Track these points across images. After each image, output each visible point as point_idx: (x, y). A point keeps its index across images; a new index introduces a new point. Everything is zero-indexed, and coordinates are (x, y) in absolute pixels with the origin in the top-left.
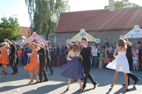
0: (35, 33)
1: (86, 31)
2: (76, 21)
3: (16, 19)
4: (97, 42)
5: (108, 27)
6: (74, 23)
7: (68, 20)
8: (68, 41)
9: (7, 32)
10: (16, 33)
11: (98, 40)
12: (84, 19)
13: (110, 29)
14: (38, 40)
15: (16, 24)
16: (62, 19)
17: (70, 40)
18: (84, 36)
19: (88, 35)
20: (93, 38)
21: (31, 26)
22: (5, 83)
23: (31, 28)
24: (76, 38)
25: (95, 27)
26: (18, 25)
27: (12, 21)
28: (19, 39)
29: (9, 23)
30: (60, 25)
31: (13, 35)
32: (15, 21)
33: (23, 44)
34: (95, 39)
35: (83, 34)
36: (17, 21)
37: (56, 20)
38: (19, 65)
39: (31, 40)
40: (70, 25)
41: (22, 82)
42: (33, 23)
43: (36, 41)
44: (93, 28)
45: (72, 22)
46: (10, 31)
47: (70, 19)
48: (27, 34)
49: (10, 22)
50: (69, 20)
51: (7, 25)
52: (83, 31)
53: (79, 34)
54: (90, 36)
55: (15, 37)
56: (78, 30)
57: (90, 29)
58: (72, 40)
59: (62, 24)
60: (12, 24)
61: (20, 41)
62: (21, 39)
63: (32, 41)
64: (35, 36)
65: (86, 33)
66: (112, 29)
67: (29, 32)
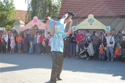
0: (36, 18)
1: (95, 17)
2: (81, 5)
3: (12, 1)
4: (107, 29)
5: (119, 13)
6: (79, 7)
7: (72, 4)
8: (74, 28)
9: (2, 15)
10: (11, 17)
11: (108, 28)
12: (91, 3)
13: (121, 15)
14: (39, 26)
15: (11, 7)
16: (65, 3)
17: (76, 27)
18: (92, 22)
19: (97, 22)
20: (103, 25)
21: (29, 9)
22: (8, 72)
23: (28, 12)
24: (83, 24)
25: (103, 12)
26: (14, 8)
27: (8, 3)
28: (16, 24)
29: (4, 6)
30: (63, 10)
31: (8, 19)
32: (11, 3)
33: (22, 29)
34: (105, 26)
35: (91, 20)
36: (13, 3)
37: (57, 3)
38: (19, 52)
39: (31, 25)
40: (75, 9)
41: (26, 72)
42: (30, 6)
43: (37, 27)
44: (101, 14)
45: (77, 6)
46: (5, 15)
47: (74, 2)
48: (24, 18)
49: (5, 4)
50: (74, 4)
51: (1, 7)
52: (91, 16)
53: (86, 20)
54: (99, 22)
55: (11, 21)
56: (84, 15)
57: (98, 14)
58: (78, 27)
59: (65, 8)
60: (7, 7)
61: (17, 26)
62: (19, 24)
63: (32, 27)
64: (35, 21)
65: (94, 19)
66: (123, 16)
67: (26, 17)
